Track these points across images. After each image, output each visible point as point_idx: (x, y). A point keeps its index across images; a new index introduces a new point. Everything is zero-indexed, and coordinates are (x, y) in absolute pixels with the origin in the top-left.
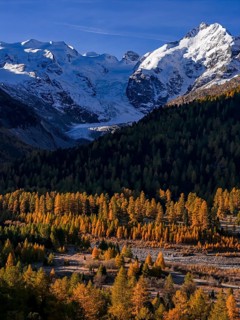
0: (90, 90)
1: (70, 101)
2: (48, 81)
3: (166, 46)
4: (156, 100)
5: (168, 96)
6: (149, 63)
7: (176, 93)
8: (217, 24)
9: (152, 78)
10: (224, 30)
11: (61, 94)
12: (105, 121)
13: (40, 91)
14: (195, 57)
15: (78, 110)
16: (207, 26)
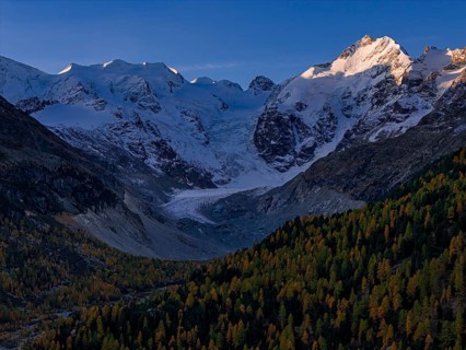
0: (202, 135)
1: (171, 154)
2: (139, 124)
3: (312, 69)
4: (298, 150)
5: (315, 145)
6: (288, 95)
7: (327, 141)
8: (387, 38)
9: (293, 118)
10: (398, 46)
11: (158, 145)
12: (223, 183)
13: (126, 141)
14: (355, 86)
15: (182, 167)
16: (373, 39)
